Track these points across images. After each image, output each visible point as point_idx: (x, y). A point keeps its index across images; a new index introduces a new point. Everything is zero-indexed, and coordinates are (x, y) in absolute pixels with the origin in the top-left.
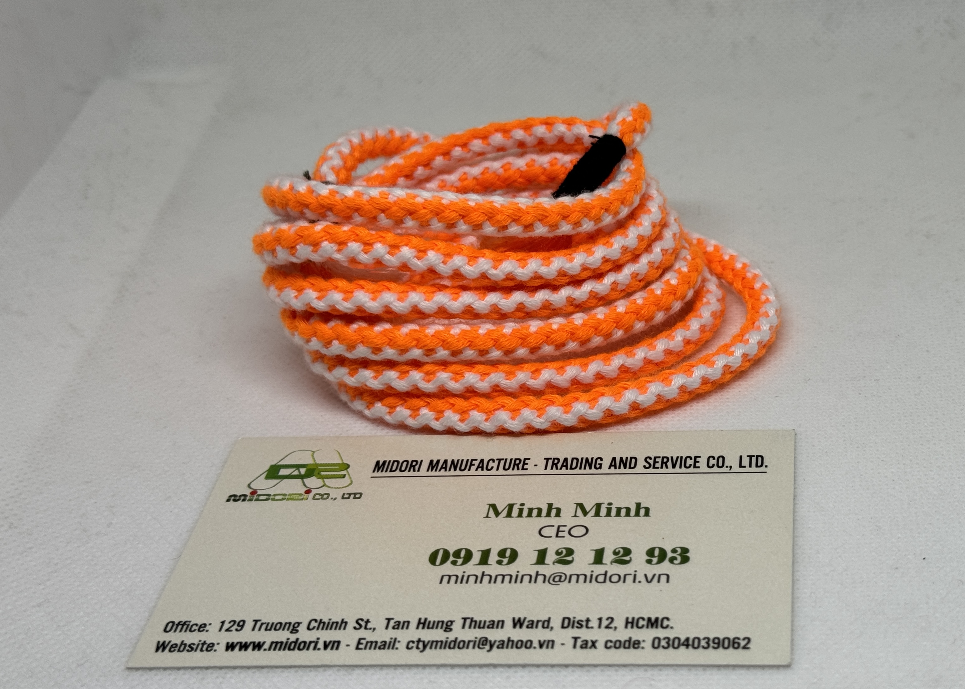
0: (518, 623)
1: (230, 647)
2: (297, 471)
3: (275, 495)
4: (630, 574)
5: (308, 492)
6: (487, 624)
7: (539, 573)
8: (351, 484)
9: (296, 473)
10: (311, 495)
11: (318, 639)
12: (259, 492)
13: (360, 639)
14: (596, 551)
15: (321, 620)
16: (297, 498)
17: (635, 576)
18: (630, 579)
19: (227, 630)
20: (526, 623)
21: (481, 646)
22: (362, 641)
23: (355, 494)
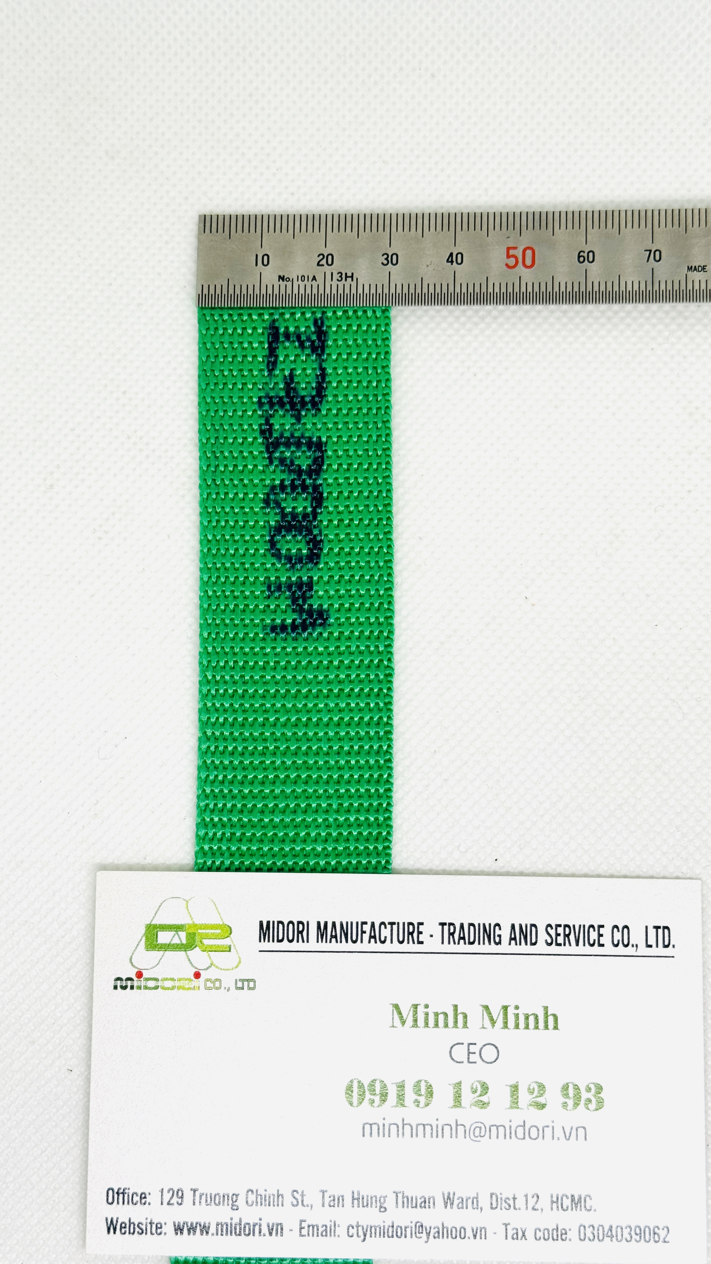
0: (448, 1200)
1: (179, 1229)
2: (176, 936)
3: (162, 980)
4: (548, 1126)
5: (197, 975)
6: (419, 1201)
7: (459, 1123)
8: (240, 962)
9: (176, 941)
10: (202, 979)
11: (260, 1220)
12: (146, 974)
13: (301, 1221)
14: (511, 1086)
15: (257, 1191)
16: (187, 986)
17: (553, 1127)
18: (548, 1131)
19: (169, 1204)
20: (456, 1202)
21: (418, 1235)
22: (304, 1224)
23: (248, 981)
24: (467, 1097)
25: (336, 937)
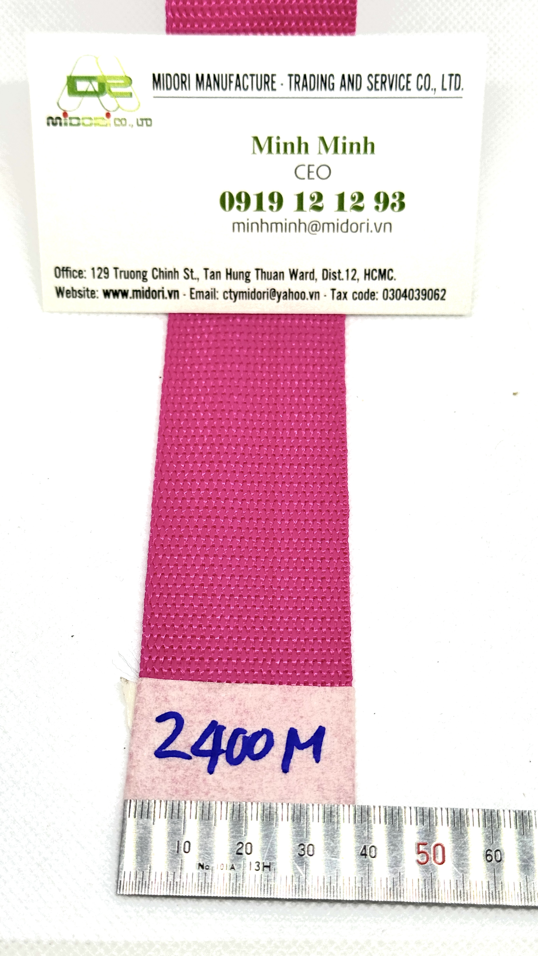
24: (307, 203)
25: (210, 86)
